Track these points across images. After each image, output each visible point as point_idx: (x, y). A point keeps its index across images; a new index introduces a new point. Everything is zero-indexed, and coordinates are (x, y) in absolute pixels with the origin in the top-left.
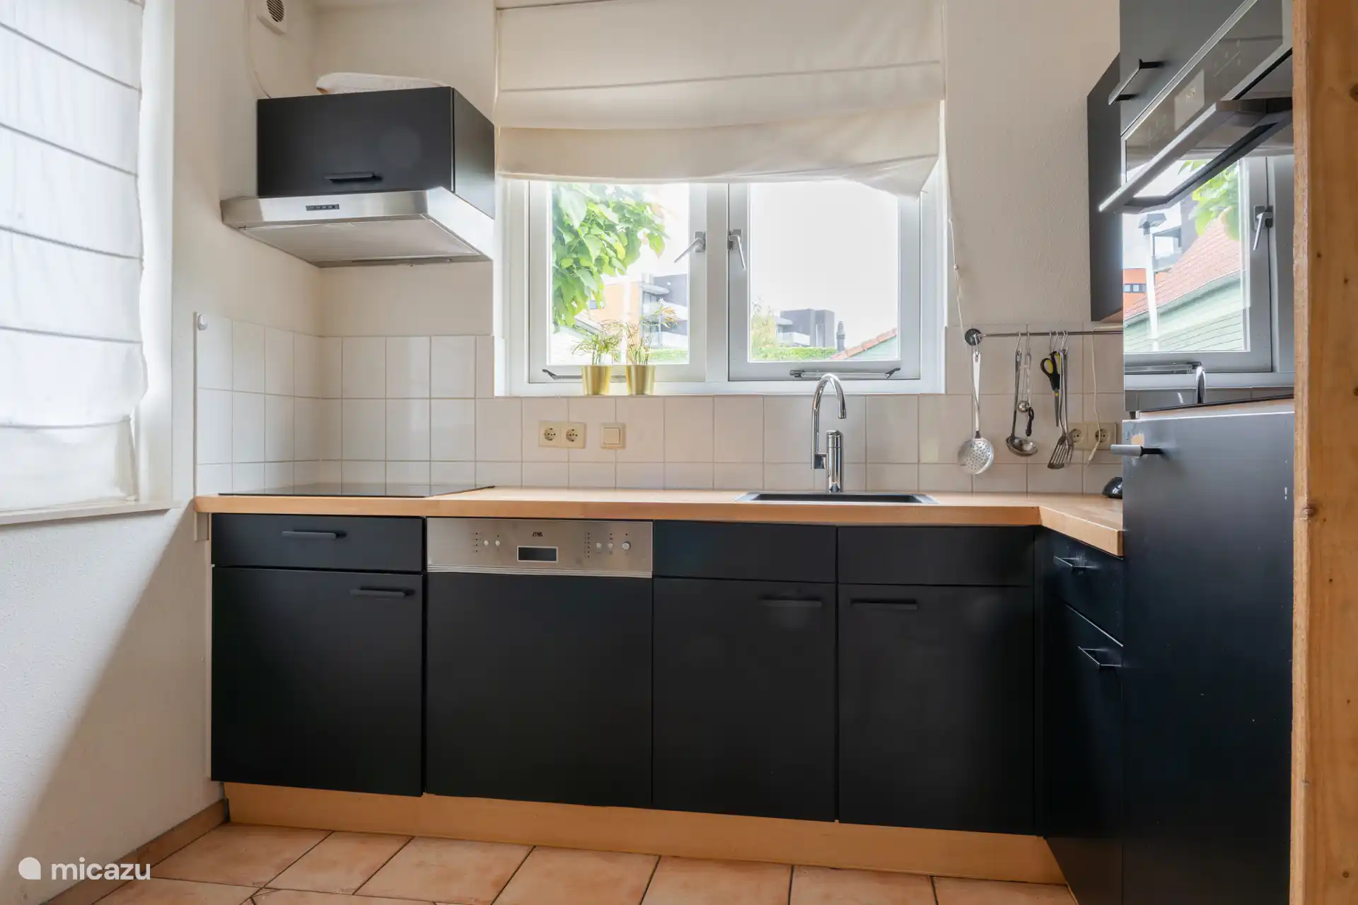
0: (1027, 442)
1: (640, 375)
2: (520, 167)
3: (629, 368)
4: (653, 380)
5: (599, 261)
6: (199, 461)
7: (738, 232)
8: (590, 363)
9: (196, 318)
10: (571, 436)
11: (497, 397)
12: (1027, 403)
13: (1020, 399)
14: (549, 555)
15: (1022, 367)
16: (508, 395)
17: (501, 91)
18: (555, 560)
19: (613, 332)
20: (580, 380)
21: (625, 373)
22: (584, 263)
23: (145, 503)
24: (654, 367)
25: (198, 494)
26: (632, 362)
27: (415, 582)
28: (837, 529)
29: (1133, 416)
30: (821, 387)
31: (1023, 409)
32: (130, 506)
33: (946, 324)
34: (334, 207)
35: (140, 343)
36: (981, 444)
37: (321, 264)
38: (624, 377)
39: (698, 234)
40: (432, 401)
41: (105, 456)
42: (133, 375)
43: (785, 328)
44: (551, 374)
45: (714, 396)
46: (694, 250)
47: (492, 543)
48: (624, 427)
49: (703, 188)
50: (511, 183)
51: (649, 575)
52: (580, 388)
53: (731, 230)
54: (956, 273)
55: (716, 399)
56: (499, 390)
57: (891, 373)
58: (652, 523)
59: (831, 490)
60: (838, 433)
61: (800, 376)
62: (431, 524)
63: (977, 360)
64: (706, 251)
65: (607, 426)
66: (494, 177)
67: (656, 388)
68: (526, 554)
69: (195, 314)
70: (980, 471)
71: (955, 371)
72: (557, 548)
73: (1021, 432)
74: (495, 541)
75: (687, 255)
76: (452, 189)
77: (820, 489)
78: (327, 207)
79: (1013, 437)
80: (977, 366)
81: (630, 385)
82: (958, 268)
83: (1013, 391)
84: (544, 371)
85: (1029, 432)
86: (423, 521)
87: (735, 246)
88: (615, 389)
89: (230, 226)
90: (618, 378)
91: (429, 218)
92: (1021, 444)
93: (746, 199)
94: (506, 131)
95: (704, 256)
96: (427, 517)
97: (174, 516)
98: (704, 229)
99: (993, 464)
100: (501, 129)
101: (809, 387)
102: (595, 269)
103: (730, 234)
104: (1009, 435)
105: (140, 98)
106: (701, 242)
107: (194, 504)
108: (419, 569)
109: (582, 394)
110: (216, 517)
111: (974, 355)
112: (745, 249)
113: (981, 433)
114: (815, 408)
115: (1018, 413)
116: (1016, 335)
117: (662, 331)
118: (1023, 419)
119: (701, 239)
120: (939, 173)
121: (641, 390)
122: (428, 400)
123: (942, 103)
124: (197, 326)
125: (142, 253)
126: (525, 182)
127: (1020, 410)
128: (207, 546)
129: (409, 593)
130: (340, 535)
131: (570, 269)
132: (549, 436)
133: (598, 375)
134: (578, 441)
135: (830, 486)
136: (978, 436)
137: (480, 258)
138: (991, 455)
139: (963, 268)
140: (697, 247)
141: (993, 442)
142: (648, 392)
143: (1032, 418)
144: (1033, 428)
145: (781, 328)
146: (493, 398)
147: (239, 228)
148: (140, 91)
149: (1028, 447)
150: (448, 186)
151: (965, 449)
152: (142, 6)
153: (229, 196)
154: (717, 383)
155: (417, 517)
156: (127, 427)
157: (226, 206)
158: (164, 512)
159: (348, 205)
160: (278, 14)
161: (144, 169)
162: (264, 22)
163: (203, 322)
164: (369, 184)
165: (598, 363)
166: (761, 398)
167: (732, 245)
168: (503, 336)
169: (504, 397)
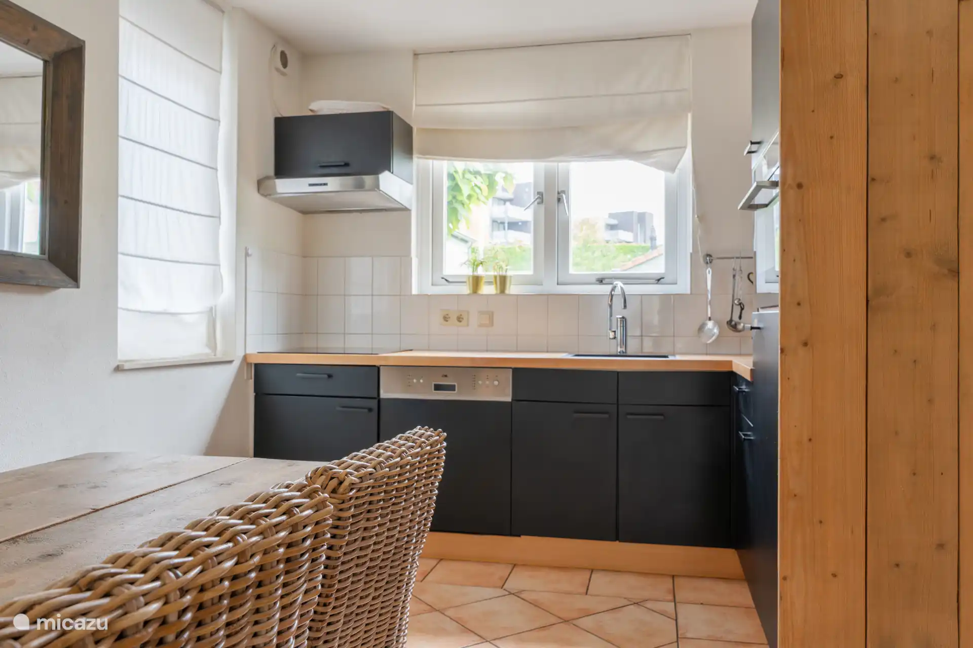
0: (740, 323)
1: (503, 281)
2: (427, 153)
3: (495, 277)
4: (510, 284)
5: (469, 197)
6: (248, 333)
7: (564, 192)
8: (472, 274)
9: (246, 249)
10: (459, 319)
11: (414, 295)
12: (740, 300)
13: (735, 297)
14: (451, 388)
15: (737, 277)
16: (419, 293)
17: (417, 105)
18: (455, 390)
19: (486, 258)
20: (465, 284)
21: (493, 280)
23: (219, 357)
24: (511, 277)
25: (248, 352)
26: (497, 272)
27: (373, 404)
28: (618, 373)
29: (758, 311)
30: (613, 290)
31: (738, 304)
32: (213, 358)
33: (691, 251)
34: (325, 184)
35: (219, 265)
36: (710, 324)
37: (305, 212)
38: (492, 282)
39: (538, 193)
40: (374, 297)
41: (202, 330)
42: (216, 284)
43: (612, 227)
44: (446, 280)
46: (536, 202)
47: (418, 381)
48: (492, 313)
49: (542, 165)
50: (421, 161)
51: (509, 399)
52: (466, 290)
53: (560, 191)
54: (697, 219)
55: (549, 296)
56: (415, 291)
57: (659, 280)
58: (511, 370)
59: (620, 352)
60: (623, 318)
61: (602, 281)
62: (382, 370)
63: (709, 273)
64: (544, 203)
65: (481, 313)
66: (412, 158)
67: (513, 289)
68: (438, 387)
69: (246, 248)
70: (711, 341)
71: (697, 279)
72: (456, 384)
73: (736, 318)
74: (419, 381)
75: (532, 206)
76: (392, 171)
77: (613, 352)
78: (321, 185)
79: (731, 320)
80: (709, 277)
81: (496, 287)
82: (698, 217)
83: (731, 292)
84: (443, 278)
85: (740, 317)
86: (378, 368)
87: (561, 200)
88: (488, 290)
89: (263, 193)
90: (490, 283)
91: (380, 190)
92: (736, 324)
93: (568, 173)
94: (419, 130)
95: (542, 207)
96: (380, 366)
97: (236, 364)
98: (542, 190)
99: (718, 337)
100: (417, 129)
101: (605, 289)
102: (466, 202)
103: (558, 193)
104: (729, 319)
105: (219, 125)
106: (540, 198)
107: (245, 357)
108: (376, 396)
109: (467, 293)
110: (257, 366)
111: (707, 271)
112: (568, 202)
113: (711, 318)
114: (609, 302)
115: (734, 305)
116: (733, 258)
117: (509, 229)
118: (737, 310)
119: (541, 196)
120: (687, 157)
121: (503, 290)
122: (371, 293)
123: (690, 115)
124: (247, 255)
125: (220, 213)
126: (430, 161)
127: (735, 304)
128: (251, 382)
129: (370, 410)
130: (330, 376)
132: (446, 319)
133: (476, 281)
134: (464, 322)
135: (619, 351)
136: (710, 319)
137: (406, 210)
138: (716, 331)
139: (702, 217)
140: (538, 200)
141: (718, 323)
142: (507, 292)
143: (742, 309)
144: (743, 315)
145: (609, 227)
146: (411, 295)
147: (265, 196)
148: (219, 121)
149: (740, 327)
150: (389, 170)
151: (701, 328)
152: (221, 72)
153: (261, 177)
154: (550, 287)
155: (375, 366)
156: (211, 313)
157: (260, 183)
158: (230, 362)
159: (333, 183)
160: (285, 65)
161: (220, 166)
162: (277, 70)
163: (250, 252)
164: (342, 168)
165: (476, 274)
166: (577, 296)
167: (559, 200)
168: (417, 257)
169: (418, 295)
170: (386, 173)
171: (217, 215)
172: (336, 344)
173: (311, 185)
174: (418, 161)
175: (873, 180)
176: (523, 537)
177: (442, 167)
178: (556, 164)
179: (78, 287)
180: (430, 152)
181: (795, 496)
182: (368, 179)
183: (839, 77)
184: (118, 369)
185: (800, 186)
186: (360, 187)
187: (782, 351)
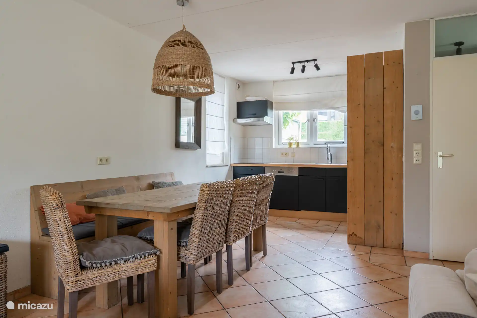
1: (298, 144)
2: (277, 109)
3: (296, 143)
6: (231, 159)
7: (315, 119)
10: (286, 155)
11: (274, 148)
14: (283, 172)
17: (274, 96)
19: (293, 137)
21: (295, 143)
22: (289, 116)
23: (225, 165)
24: (300, 142)
25: (231, 163)
26: (296, 141)
28: (326, 169)
30: (328, 146)
32: (223, 165)
34: (250, 120)
35: (225, 142)
37: (244, 126)
39: (308, 119)
41: (221, 158)
42: (224, 147)
45: (310, 148)
46: (308, 122)
47: (274, 171)
48: (295, 153)
49: (309, 111)
50: (275, 111)
51: (298, 175)
52: (288, 146)
55: (311, 148)
56: (274, 147)
57: (342, 143)
58: (298, 168)
59: (330, 163)
60: (331, 154)
61: (325, 144)
65: (292, 153)
67: (301, 146)
68: (279, 172)
77: (328, 163)
78: (249, 120)
81: (296, 146)
84: (281, 143)
86: (264, 167)
88: (294, 146)
89: (234, 123)
90: (294, 144)
91: (264, 122)
93: (316, 113)
94: (274, 103)
95: (309, 123)
97: (229, 166)
98: (309, 118)
101: (326, 146)
102: (291, 117)
103: (314, 119)
106: (309, 120)
107: (231, 165)
110: (233, 167)
112: (316, 121)
114: (327, 149)
121: (298, 147)
122: (262, 148)
126: (278, 111)
128: (232, 171)
130: (252, 170)
131: (285, 117)
132: (282, 154)
133: (291, 144)
137: (271, 125)
140: (308, 121)
142: (299, 147)
148: (224, 106)
152: (224, 93)
153: (233, 118)
154: (312, 145)
155: (263, 167)
156: (223, 154)
157: (233, 120)
158: (227, 166)
159: (252, 120)
160: (239, 88)
161: (224, 117)
162: (237, 89)
163: (231, 138)
164: (255, 116)
165: (290, 142)
166: (318, 148)
167: (314, 121)
168: (274, 137)
169: (275, 148)
170: (266, 116)
171: (224, 129)
172: (252, 161)
173: (246, 120)
174: (274, 111)
175: (366, 126)
176: (302, 211)
177: (281, 113)
178: (313, 111)
179: (201, 149)
180: (278, 109)
181: (350, 191)
182: (261, 119)
183: (359, 105)
184: (207, 167)
185: (351, 127)
186: (259, 121)
187: (347, 162)
